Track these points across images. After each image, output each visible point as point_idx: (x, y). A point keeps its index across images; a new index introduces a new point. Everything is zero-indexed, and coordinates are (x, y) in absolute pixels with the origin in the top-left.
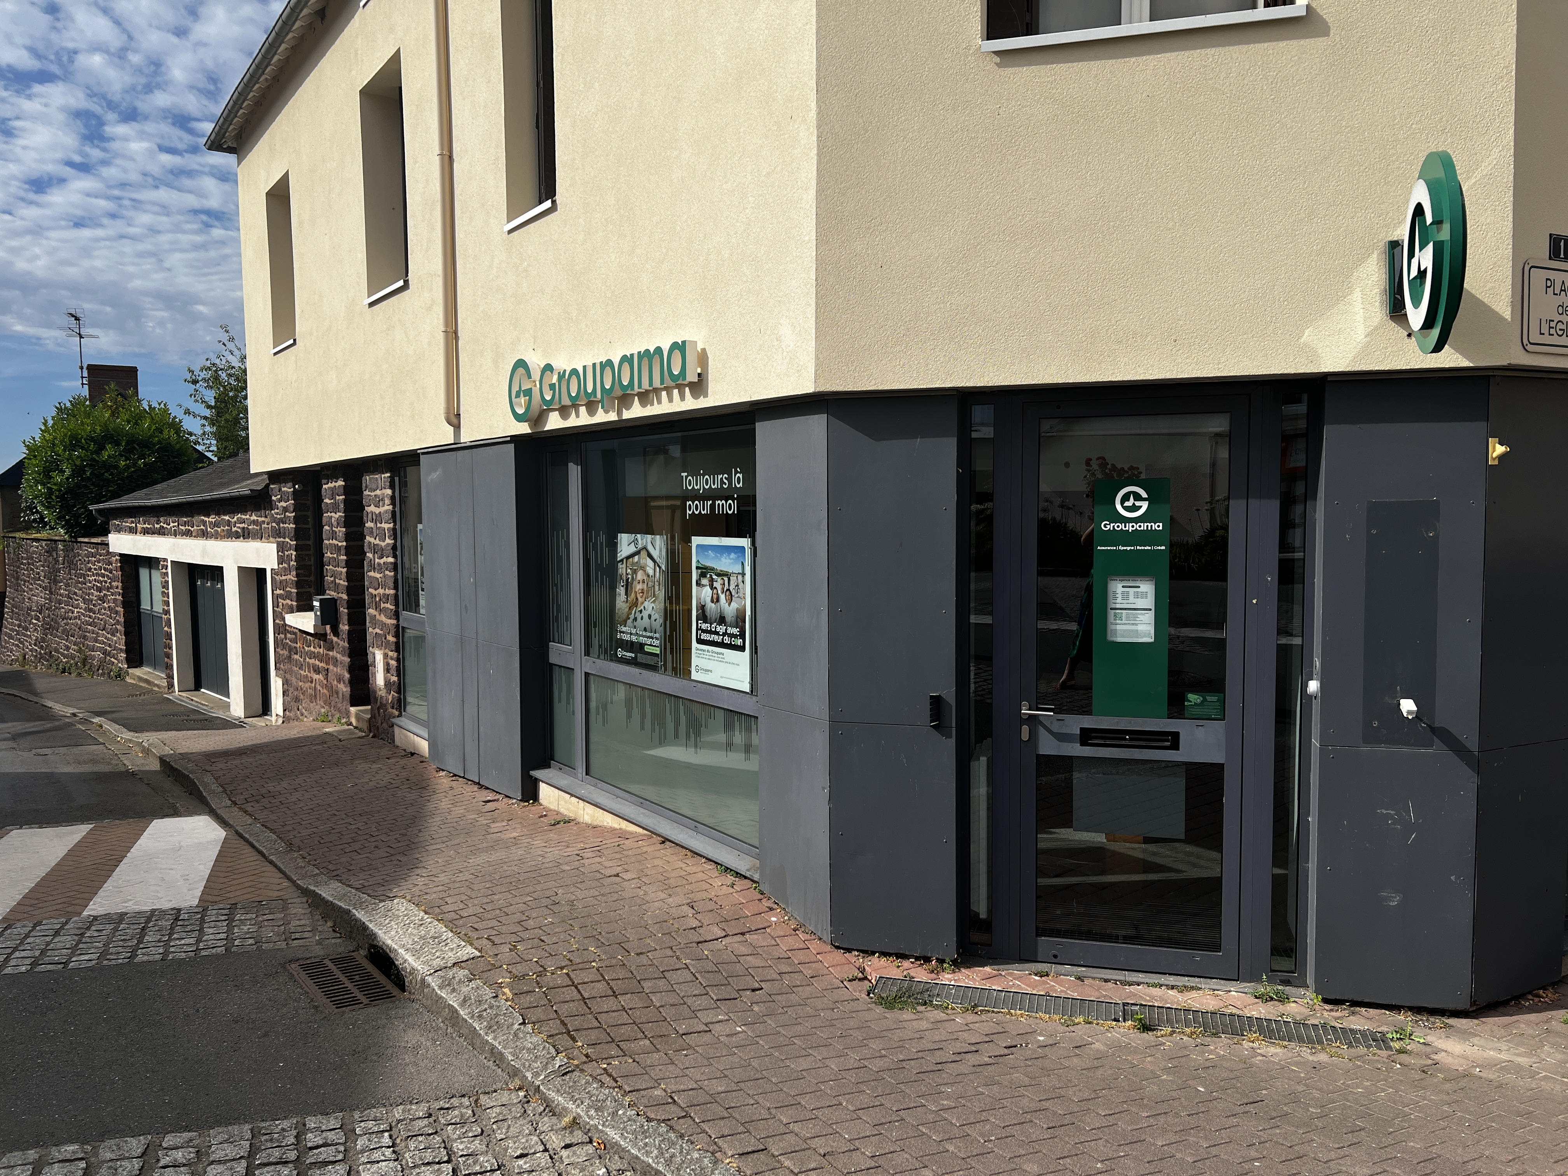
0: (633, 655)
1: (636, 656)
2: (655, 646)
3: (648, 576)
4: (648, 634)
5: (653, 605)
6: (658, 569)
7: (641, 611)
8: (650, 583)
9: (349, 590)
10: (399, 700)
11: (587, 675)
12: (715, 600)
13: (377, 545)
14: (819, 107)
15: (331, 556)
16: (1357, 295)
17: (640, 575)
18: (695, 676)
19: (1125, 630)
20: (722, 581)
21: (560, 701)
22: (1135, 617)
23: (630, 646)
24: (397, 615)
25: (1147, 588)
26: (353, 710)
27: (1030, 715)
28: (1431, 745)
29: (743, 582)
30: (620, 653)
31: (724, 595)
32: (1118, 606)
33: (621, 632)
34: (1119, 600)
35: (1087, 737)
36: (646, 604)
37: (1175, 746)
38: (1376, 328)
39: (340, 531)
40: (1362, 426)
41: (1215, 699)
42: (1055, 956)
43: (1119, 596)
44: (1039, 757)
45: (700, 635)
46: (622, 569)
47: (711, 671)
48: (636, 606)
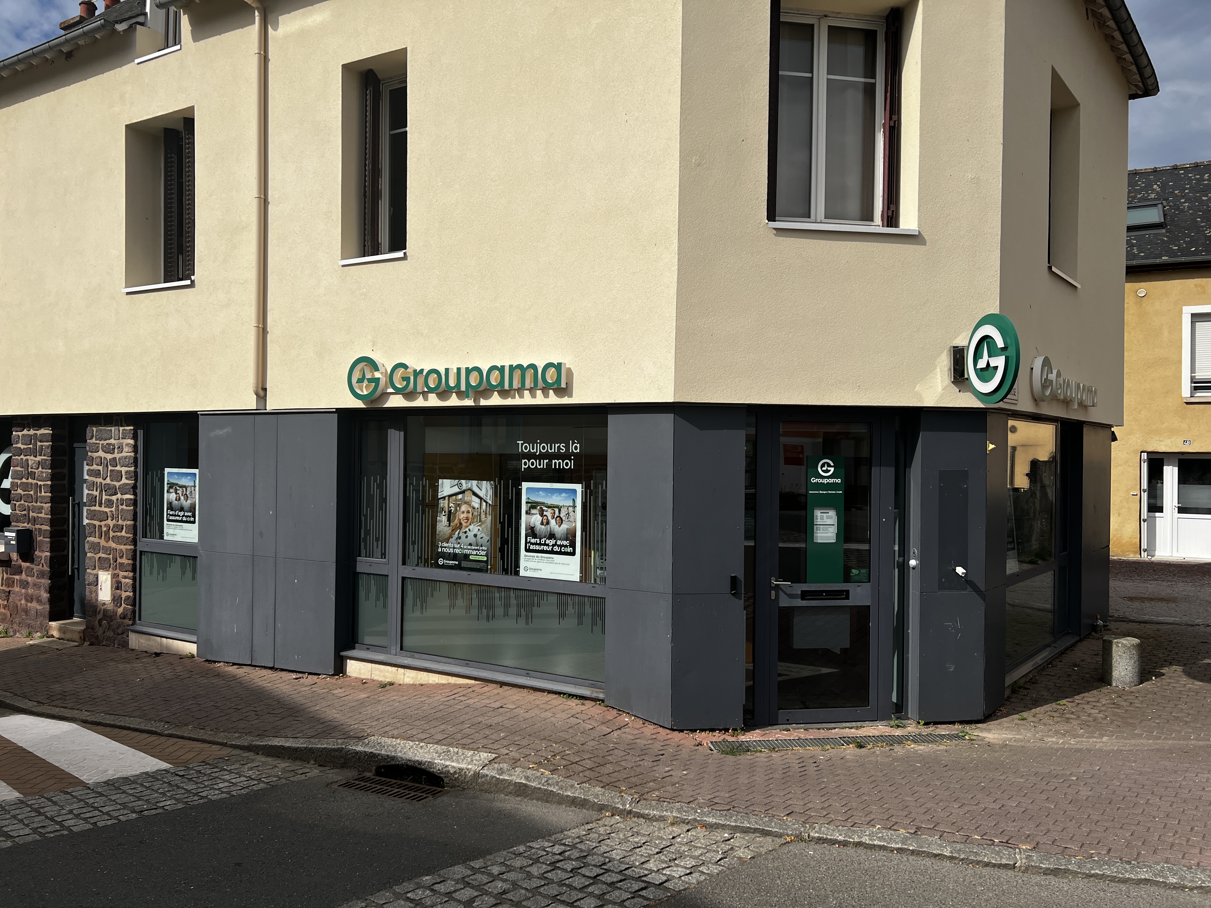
0: (457, 563)
1: (460, 564)
2: (481, 555)
3: (474, 508)
4: (473, 548)
5: (479, 527)
6: (484, 504)
7: (466, 532)
8: (475, 513)
9: (53, 523)
10: (134, 612)
11: (404, 579)
12: (545, 524)
13: (108, 484)
14: (679, 243)
15: (23, 493)
16: (938, 370)
17: (464, 508)
18: (522, 573)
19: (821, 536)
20: (552, 511)
21: (367, 598)
22: (827, 530)
23: (454, 557)
24: (134, 542)
25: (832, 513)
26: (53, 624)
27: (776, 584)
28: (965, 589)
29: (574, 512)
30: (441, 561)
31: (554, 519)
32: (818, 523)
33: (442, 547)
34: (819, 520)
35: (804, 595)
36: (471, 527)
37: (847, 598)
38: (946, 387)
39: (42, 472)
40: (937, 433)
41: (865, 571)
42: (788, 720)
43: (819, 518)
44: (779, 607)
45: (529, 547)
46: (443, 504)
47: (541, 570)
48: (460, 529)
